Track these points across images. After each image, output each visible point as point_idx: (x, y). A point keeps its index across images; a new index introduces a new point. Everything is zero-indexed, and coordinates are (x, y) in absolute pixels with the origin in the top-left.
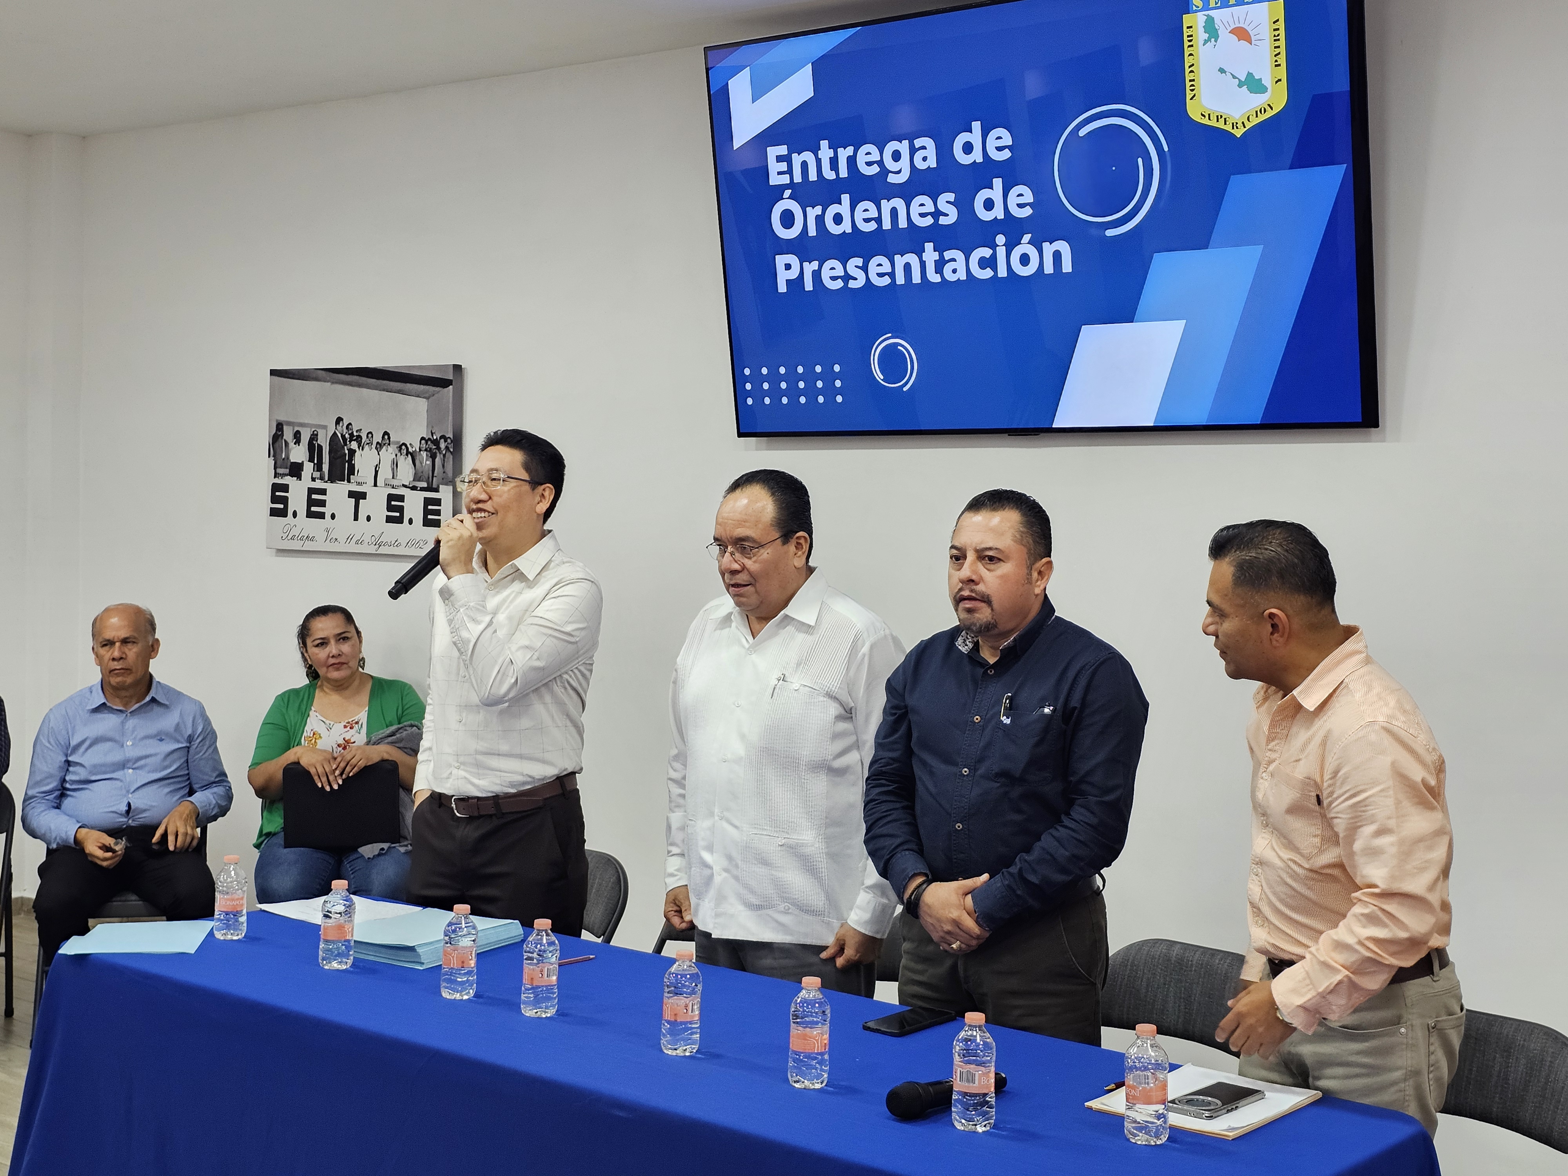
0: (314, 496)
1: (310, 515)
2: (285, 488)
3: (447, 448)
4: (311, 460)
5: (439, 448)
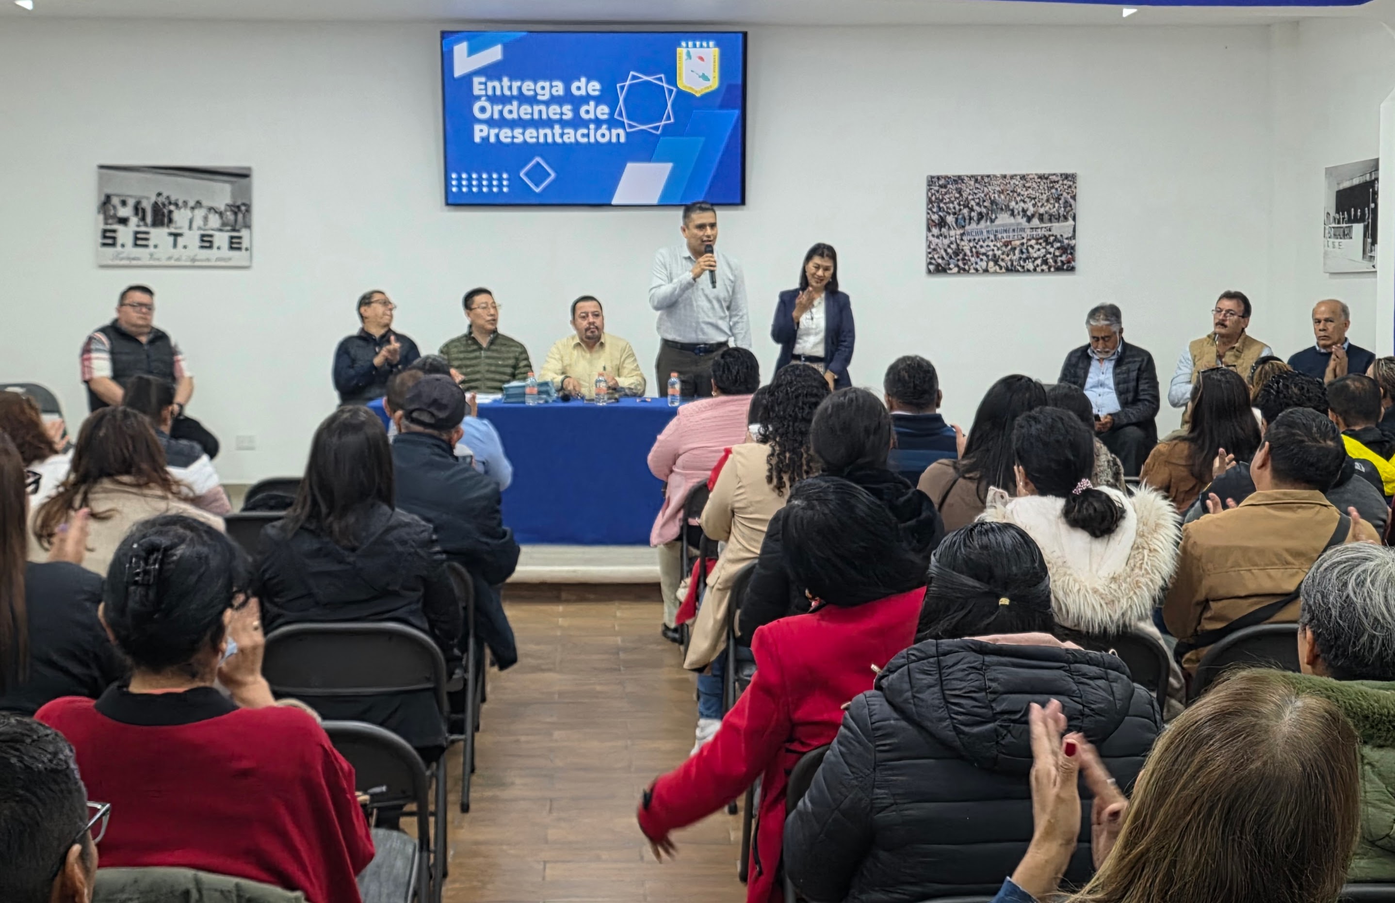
0: (139, 235)
4: (136, 214)
5: (240, 210)
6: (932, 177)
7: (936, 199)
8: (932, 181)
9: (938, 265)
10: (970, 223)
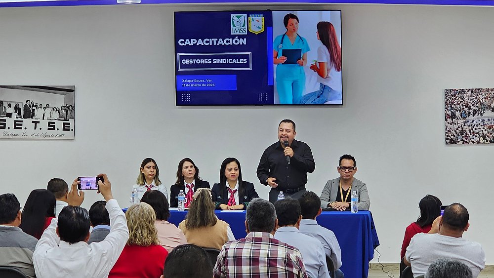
0: (17, 123)
1: (15, 128)
2: (5, 120)
3: (72, 109)
4: (16, 112)
5: (69, 109)
6: (447, 90)
7: (449, 102)
8: (447, 92)
9: (451, 140)
10: (469, 116)
